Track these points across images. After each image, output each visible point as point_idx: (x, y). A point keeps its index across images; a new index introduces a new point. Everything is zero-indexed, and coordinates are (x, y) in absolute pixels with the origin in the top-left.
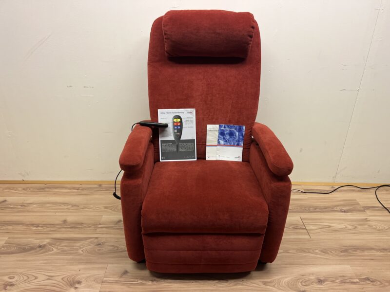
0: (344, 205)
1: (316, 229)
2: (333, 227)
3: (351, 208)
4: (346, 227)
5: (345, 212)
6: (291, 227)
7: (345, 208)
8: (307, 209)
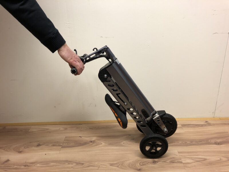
0: (218, 138)
1: (192, 163)
2: (208, 159)
3: (224, 140)
4: (221, 159)
5: (219, 144)
6: (168, 161)
7: (218, 141)
8: (183, 142)
